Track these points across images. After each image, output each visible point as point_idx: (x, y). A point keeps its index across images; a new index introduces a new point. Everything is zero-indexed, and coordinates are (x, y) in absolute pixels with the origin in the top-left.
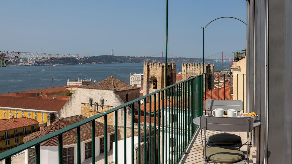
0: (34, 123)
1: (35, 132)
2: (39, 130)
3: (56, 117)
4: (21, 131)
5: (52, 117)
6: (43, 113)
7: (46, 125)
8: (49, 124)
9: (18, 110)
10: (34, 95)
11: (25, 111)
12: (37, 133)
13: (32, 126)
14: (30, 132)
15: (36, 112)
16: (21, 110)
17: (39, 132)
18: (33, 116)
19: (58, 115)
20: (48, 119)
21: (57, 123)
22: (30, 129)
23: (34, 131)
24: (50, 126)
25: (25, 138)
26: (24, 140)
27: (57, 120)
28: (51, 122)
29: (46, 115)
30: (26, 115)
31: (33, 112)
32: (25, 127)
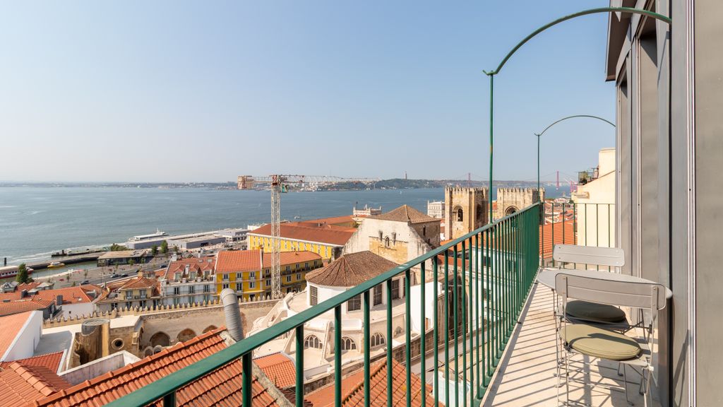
0: (316, 257)
1: (318, 269)
2: (322, 266)
3: (341, 251)
4: (303, 266)
5: (337, 252)
6: (326, 246)
7: (330, 261)
8: (333, 259)
10: (316, 225)
11: (308, 243)
12: (320, 270)
13: (315, 262)
14: (313, 269)
15: (319, 245)
16: (303, 243)
17: (322, 268)
18: (315, 250)
19: (343, 250)
20: (332, 254)
21: (342, 259)
22: (312, 264)
23: (317, 267)
24: (335, 262)
25: (307, 275)
26: (306, 278)
27: (342, 256)
28: (336, 258)
29: (330, 249)
30: (309, 248)
31: (316, 244)
32: (306, 263)
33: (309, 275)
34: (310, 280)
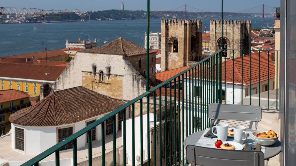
0: (24, 96)
1: (25, 109)
2: (29, 105)
3: (51, 89)
4: (8, 106)
5: (46, 89)
6: (35, 83)
7: (38, 99)
8: (42, 98)
9: (4, 80)
10: (23, 60)
11: (14, 80)
12: (27, 110)
13: (22, 101)
14: (19, 108)
15: (27, 82)
16: (7, 80)
17: (30, 108)
18: (22, 87)
19: (53, 87)
20: (40, 91)
21: (51, 97)
22: (18, 104)
23: (24, 107)
24: (43, 100)
25: (12, 116)
26: (10, 119)
27: (52, 93)
28: (45, 96)
29: (39, 86)
30: (15, 86)
31: (23, 81)
32: (12, 102)
33: (13, 116)
34: (15, 122)
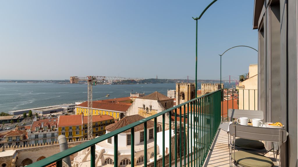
0: (111, 118)
1: (112, 124)
2: (114, 122)
3: (124, 115)
4: (104, 123)
5: (122, 115)
6: (116, 112)
8: (119, 119)
9: (103, 110)
10: (111, 102)
11: (107, 111)
12: (113, 125)
13: (111, 120)
14: (109, 124)
15: (113, 112)
16: (104, 111)
17: (114, 124)
18: (111, 114)
19: (125, 114)
20: (119, 116)
21: (124, 119)
22: (109, 122)
23: (111, 123)
24: (120, 121)
25: (106, 127)
26: (105, 128)
27: (124, 117)
28: (121, 118)
29: (118, 114)
30: (107, 113)
31: (111, 112)
32: (106, 121)
33: (107, 127)
34: (108, 130)
